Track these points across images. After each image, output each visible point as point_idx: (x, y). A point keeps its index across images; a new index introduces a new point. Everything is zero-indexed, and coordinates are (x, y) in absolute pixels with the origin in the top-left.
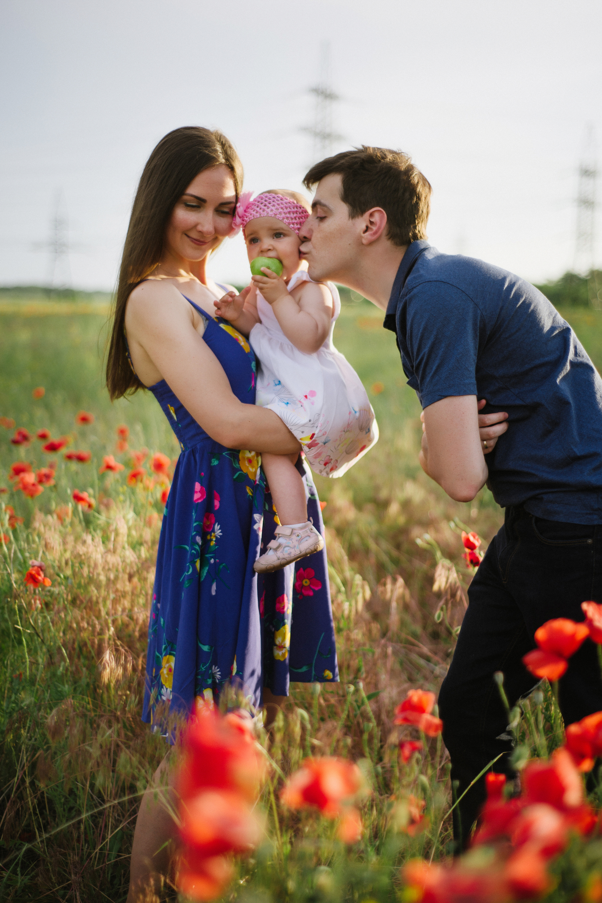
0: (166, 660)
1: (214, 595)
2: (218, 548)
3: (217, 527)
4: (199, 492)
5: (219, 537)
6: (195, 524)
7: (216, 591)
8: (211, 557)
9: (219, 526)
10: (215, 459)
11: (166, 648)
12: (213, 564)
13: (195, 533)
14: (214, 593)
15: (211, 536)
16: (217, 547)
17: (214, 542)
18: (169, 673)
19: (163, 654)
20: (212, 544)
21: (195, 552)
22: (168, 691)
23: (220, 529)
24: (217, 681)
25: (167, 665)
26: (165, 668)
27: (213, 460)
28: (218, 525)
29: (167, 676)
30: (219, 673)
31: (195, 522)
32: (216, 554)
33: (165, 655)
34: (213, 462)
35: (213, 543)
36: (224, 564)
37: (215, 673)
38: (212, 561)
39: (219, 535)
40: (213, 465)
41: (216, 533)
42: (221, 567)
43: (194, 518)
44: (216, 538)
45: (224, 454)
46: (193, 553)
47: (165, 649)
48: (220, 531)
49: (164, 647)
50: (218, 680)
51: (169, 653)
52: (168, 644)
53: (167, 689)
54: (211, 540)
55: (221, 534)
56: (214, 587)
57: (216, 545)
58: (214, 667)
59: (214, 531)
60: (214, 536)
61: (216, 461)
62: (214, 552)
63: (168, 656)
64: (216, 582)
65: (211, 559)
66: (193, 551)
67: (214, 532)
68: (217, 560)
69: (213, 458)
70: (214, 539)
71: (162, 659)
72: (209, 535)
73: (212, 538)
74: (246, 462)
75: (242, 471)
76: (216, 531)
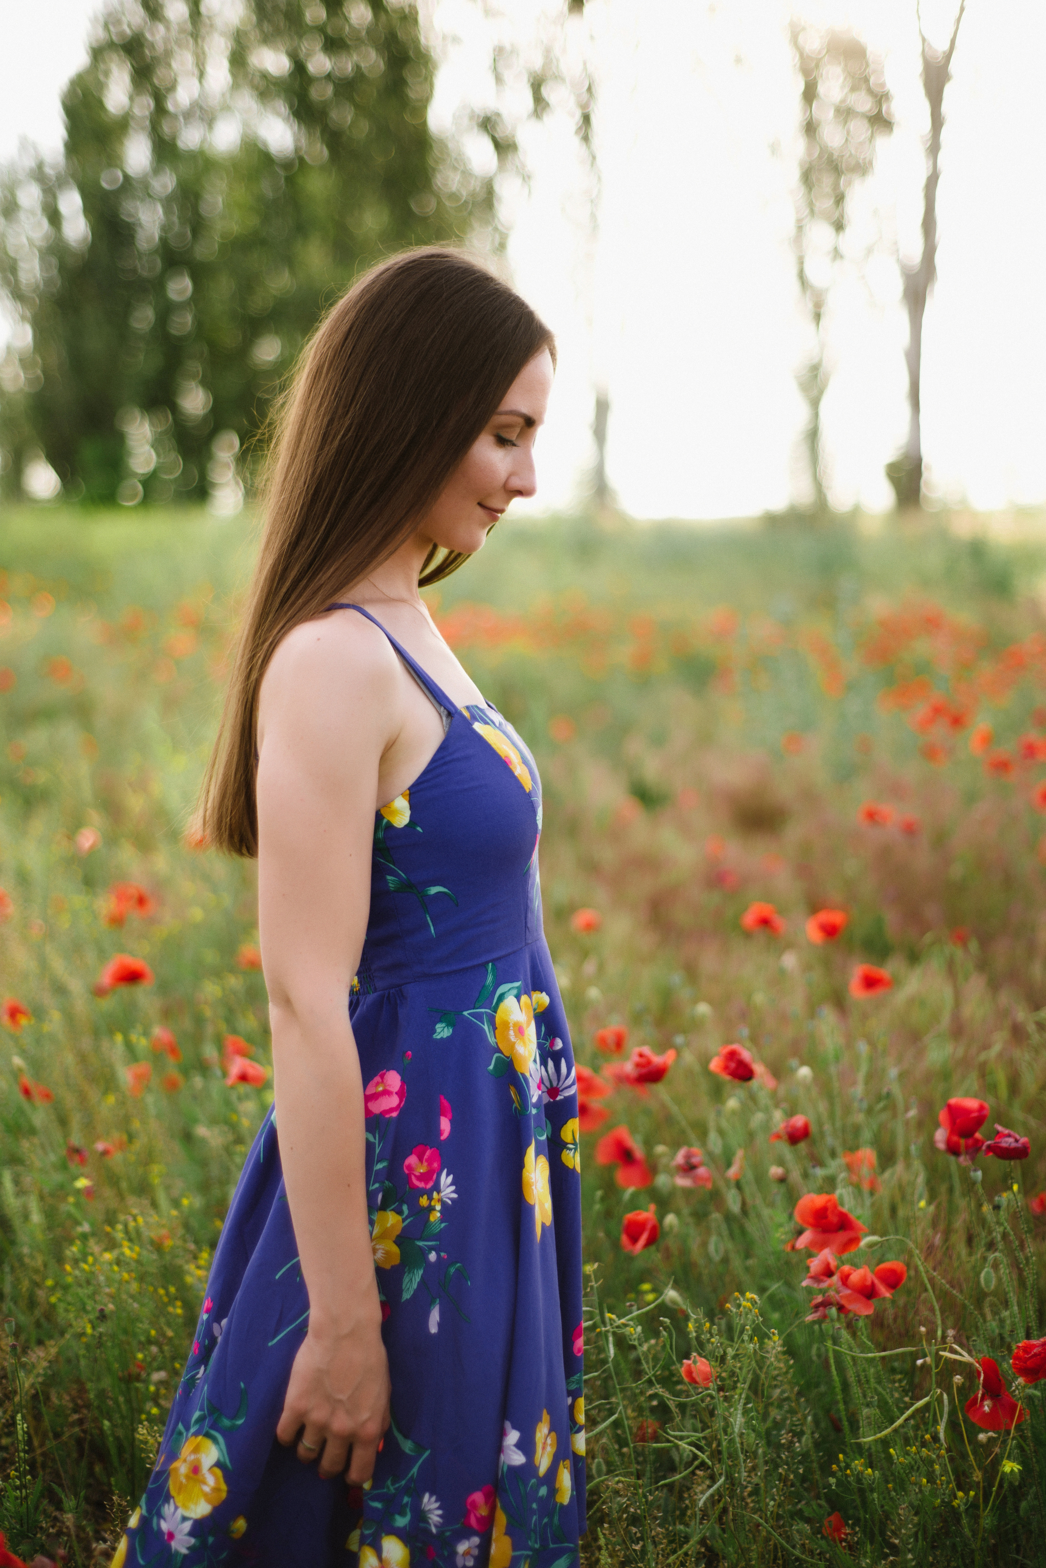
0: (194, 1445)
1: (435, 1334)
2: (445, 1227)
3: (446, 1180)
4: (396, 1093)
5: (450, 1202)
7: (440, 1325)
8: (431, 1248)
9: (451, 1178)
10: (443, 1025)
11: (201, 1420)
12: (435, 1262)
15: (430, 1198)
16: (443, 1225)
17: (438, 1215)
18: (191, 1475)
19: (192, 1430)
20: (432, 1219)
22: (176, 1514)
23: (451, 1184)
24: (434, 1530)
25: (193, 1457)
26: (185, 1461)
27: (439, 1027)
28: (448, 1175)
29: (184, 1481)
30: (440, 1512)
31: (378, 1160)
32: (442, 1240)
33: (196, 1434)
34: (438, 1030)
35: (436, 1216)
36: (459, 1265)
37: (429, 1510)
38: (433, 1256)
39: (449, 1198)
40: (439, 1037)
41: (442, 1194)
42: (452, 1270)
44: (443, 1204)
45: (465, 1013)
47: (197, 1421)
48: (453, 1188)
49: (197, 1414)
50: (436, 1526)
51: (204, 1431)
52: (208, 1410)
53: (176, 1508)
54: (431, 1209)
55: (455, 1196)
56: (435, 1317)
57: (442, 1220)
58: (427, 1496)
59: (437, 1188)
60: (439, 1200)
61: (446, 1029)
62: (436, 1237)
63: (200, 1438)
64: (440, 1304)
65: (430, 1253)
67: (439, 1192)
68: (442, 1254)
69: (440, 1021)
70: (438, 1207)
71: (187, 1439)
72: (425, 1197)
73: (433, 1203)
74: (512, 1033)
75: (500, 1052)
76: (442, 1190)
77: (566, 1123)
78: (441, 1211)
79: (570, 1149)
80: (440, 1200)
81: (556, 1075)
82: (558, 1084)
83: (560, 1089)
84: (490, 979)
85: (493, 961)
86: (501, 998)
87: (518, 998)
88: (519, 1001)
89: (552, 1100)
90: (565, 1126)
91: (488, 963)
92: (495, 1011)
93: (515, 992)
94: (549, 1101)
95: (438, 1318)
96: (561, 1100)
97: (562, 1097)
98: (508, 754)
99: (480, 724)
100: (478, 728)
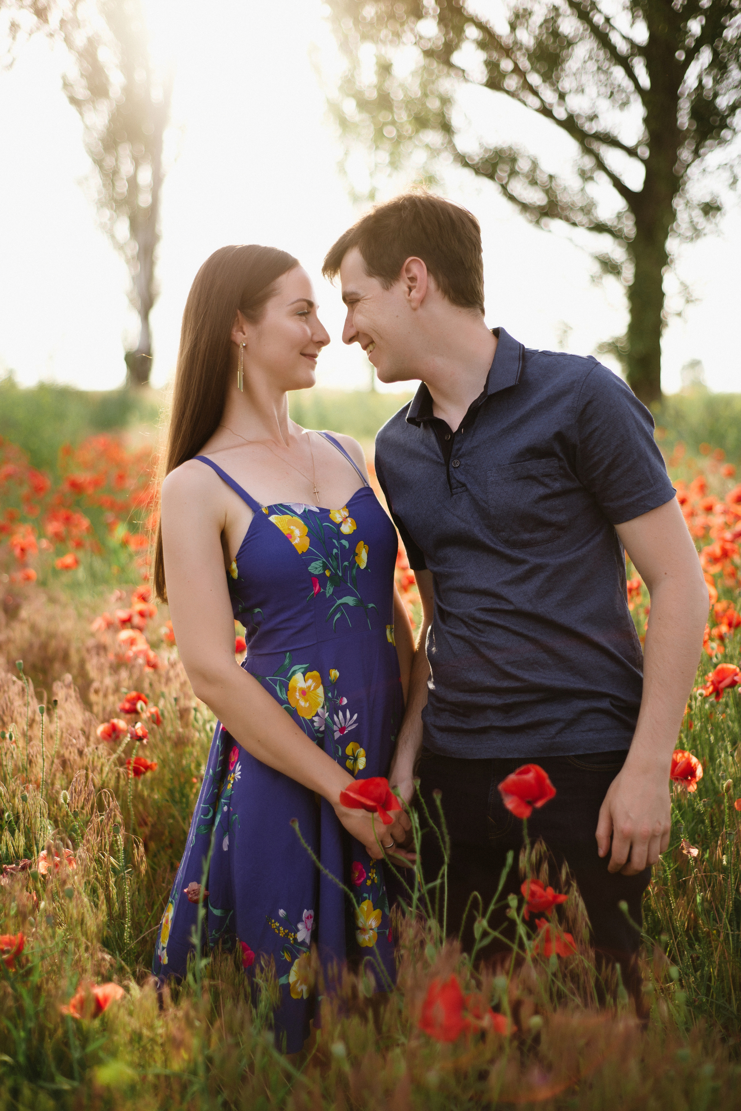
1: (227, 851)
2: (235, 793)
3: (238, 767)
5: (237, 780)
7: (229, 847)
8: (223, 804)
12: (227, 812)
14: (225, 849)
17: (231, 786)
28: (240, 765)
32: (232, 800)
35: (228, 786)
38: (223, 808)
41: (235, 775)
42: (234, 818)
45: (267, 678)
48: (240, 773)
55: (239, 777)
56: (226, 841)
57: (233, 789)
60: (231, 778)
62: (227, 798)
64: (229, 835)
65: (225, 806)
67: (232, 773)
68: (232, 808)
70: (232, 782)
74: (297, 694)
75: (289, 704)
76: (236, 773)
77: (348, 745)
78: (233, 784)
79: (351, 759)
80: (234, 778)
82: (345, 724)
83: (347, 727)
84: (287, 661)
85: (289, 651)
86: (294, 673)
87: (304, 674)
88: (304, 676)
90: (348, 747)
91: (287, 652)
92: (289, 679)
93: (303, 670)
94: (340, 735)
95: (228, 843)
98: (293, 532)
99: (276, 516)
100: (273, 519)
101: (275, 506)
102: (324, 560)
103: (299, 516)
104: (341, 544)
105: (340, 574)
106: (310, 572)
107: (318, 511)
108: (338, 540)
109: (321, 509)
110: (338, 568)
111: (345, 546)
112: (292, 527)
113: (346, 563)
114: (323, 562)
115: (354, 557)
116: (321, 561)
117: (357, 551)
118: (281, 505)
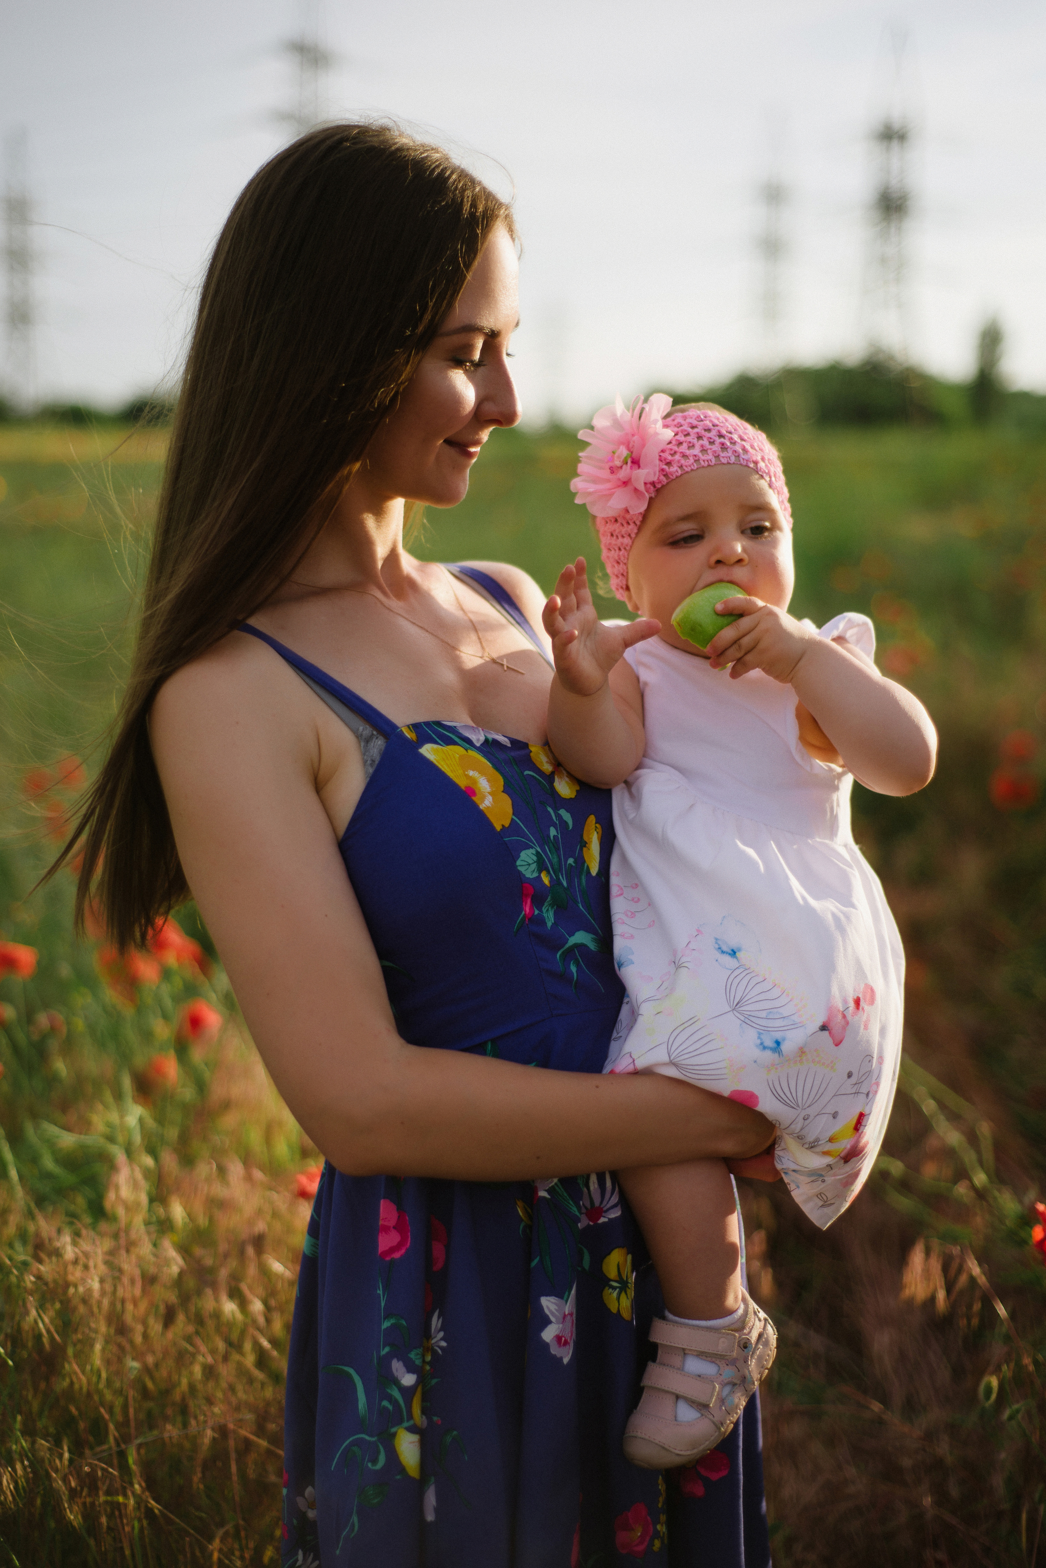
1: (431, 1522)
3: (436, 1324)
4: (394, 1227)
5: (441, 1353)
6: (386, 1324)
7: (437, 1510)
13: (387, 1349)
14: (430, 1517)
21: (390, 1407)
23: (440, 1329)
28: (439, 1318)
31: (386, 1317)
36: (455, 1433)
39: (441, 1349)
41: (433, 1343)
42: (449, 1439)
43: (383, 1304)
44: (434, 1355)
46: (385, 1408)
48: (441, 1334)
55: (444, 1343)
56: (430, 1499)
59: (428, 1337)
60: (430, 1352)
64: (437, 1484)
66: (385, 1403)
67: (429, 1340)
68: (435, 1419)
76: (433, 1336)
77: (609, 1254)
79: (614, 1288)
81: (599, 1191)
82: (602, 1202)
83: (605, 1209)
85: (493, 1040)
89: (591, 1223)
90: (608, 1257)
94: (589, 1225)
95: (435, 1502)
96: (604, 1223)
97: (606, 1220)
98: (475, 782)
99: (435, 746)
100: (428, 751)
101: (427, 724)
102: (539, 850)
103: (479, 749)
104: (559, 817)
105: (565, 884)
106: (519, 872)
107: (509, 745)
108: (556, 809)
109: (513, 741)
110: (561, 870)
111: (566, 823)
112: (471, 773)
113: (571, 861)
114: (538, 852)
115: (581, 850)
116: (532, 851)
117: (585, 838)
118: (439, 723)
